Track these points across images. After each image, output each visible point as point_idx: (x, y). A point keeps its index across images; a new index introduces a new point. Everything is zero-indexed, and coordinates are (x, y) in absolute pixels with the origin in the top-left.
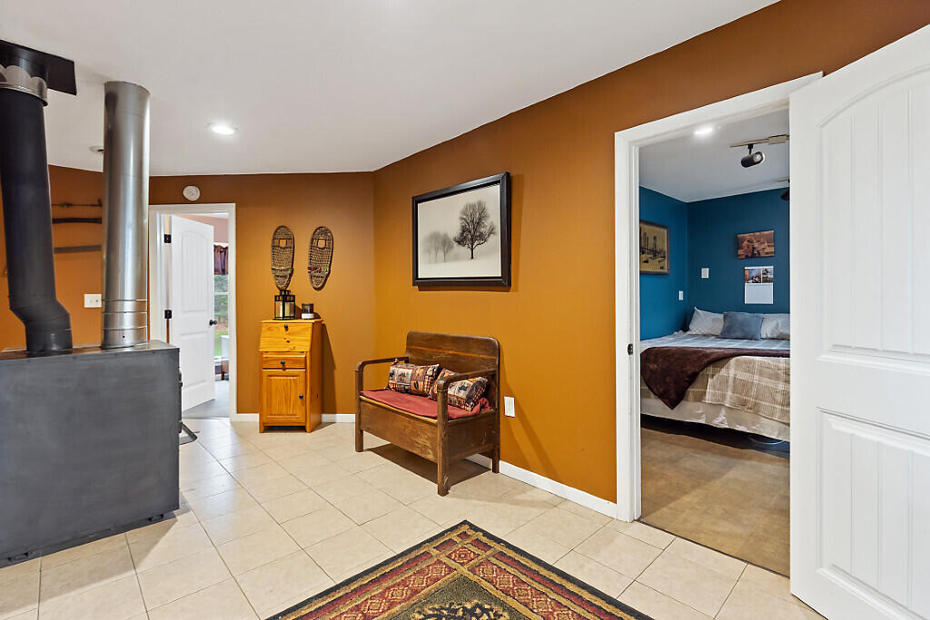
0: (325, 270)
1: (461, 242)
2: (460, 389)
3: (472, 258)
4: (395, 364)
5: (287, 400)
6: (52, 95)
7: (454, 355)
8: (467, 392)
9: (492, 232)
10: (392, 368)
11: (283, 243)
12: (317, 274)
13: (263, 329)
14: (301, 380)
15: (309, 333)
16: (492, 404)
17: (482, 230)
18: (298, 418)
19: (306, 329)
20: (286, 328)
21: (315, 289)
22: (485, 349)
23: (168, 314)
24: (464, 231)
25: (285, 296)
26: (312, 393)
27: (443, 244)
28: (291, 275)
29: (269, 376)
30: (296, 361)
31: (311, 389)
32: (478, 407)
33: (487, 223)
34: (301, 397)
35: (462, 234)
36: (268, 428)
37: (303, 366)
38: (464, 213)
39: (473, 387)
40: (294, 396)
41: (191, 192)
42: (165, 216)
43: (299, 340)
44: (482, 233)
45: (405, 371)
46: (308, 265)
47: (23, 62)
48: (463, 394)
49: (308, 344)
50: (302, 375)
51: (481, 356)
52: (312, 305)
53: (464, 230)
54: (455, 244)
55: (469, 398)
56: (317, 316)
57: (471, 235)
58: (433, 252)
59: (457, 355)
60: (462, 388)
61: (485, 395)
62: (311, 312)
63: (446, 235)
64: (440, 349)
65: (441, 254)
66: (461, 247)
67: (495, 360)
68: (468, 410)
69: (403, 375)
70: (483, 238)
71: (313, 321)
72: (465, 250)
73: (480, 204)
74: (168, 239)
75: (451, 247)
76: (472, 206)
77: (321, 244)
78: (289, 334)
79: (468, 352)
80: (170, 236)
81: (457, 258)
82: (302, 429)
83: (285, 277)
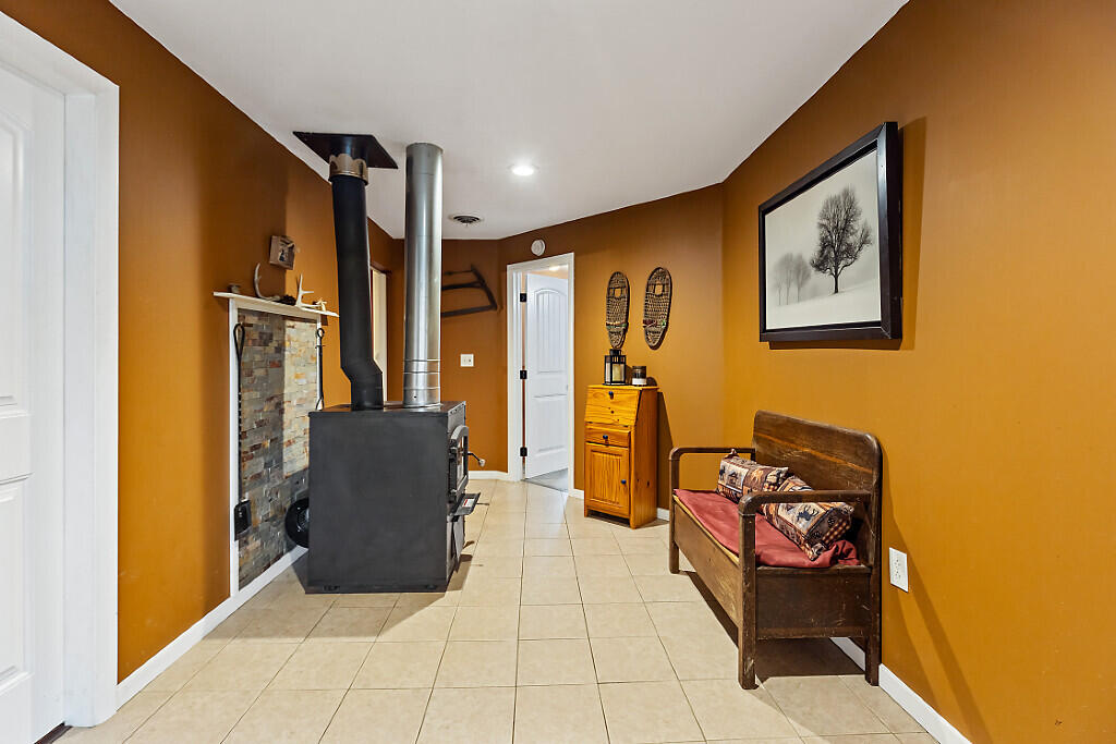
0: (662, 322)
1: (820, 266)
2: (801, 515)
3: (836, 291)
4: (731, 457)
5: (610, 483)
6: (373, 173)
7: (810, 455)
8: (810, 524)
9: (865, 241)
10: (723, 463)
11: (618, 293)
12: (653, 329)
13: (590, 395)
14: (624, 460)
15: (635, 403)
16: (862, 555)
17: (851, 239)
18: (621, 508)
19: (631, 398)
20: (612, 395)
21: (651, 347)
22: (856, 454)
23: (523, 375)
24: (824, 247)
25: (616, 356)
26: (637, 480)
27: (796, 271)
28: (625, 331)
29: (592, 451)
30: (619, 437)
31: (636, 474)
32: (828, 554)
33: (858, 225)
34: (624, 483)
35: (822, 252)
36: (592, 513)
37: (626, 444)
38: (824, 216)
39: (823, 516)
40: (616, 481)
41: (538, 247)
42: (520, 275)
43: (623, 412)
44: (849, 246)
45: (738, 470)
46: (643, 319)
47: (348, 149)
48: (803, 526)
49: (633, 416)
50: (626, 455)
51: (850, 465)
52: (644, 368)
53: (825, 244)
54: (813, 270)
55: (812, 537)
56: (651, 382)
57: (834, 252)
58: (784, 286)
59: (815, 457)
60: (804, 515)
61: (848, 536)
62: (643, 376)
63: (800, 257)
64: (793, 442)
65: (794, 289)
66: (820, 274)
67: (871, 477)
68: (809, 556)
69: (734, 475)
70: (850, 253)
71: (640, 388)
72: (826, 279)
73: (846, 194)
74: (523, 298)
75: (806, 276)
76: (834, 202)
77: (659, 290)
78: (613, 403)
79: (830, 454)
80: (525, 295)
81: (815, 294)
82: (625, 522)
83: (619, 333)
